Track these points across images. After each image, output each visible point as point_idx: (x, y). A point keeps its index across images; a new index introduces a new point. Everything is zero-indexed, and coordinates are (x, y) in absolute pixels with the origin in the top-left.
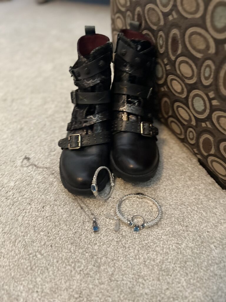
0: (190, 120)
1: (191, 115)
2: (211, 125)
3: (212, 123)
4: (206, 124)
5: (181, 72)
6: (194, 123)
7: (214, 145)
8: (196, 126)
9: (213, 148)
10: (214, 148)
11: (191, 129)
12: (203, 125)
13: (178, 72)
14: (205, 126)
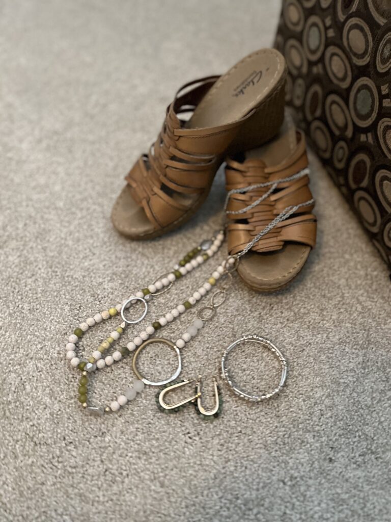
1: (349, 119)
2: (373, 138)
3: (376, 138)
4: (367, 137)
5: (348, 44)
6: (349, 133)
7: (369, 174)
8: (352, 139)
9: (367, 177)
10: (369, 177)
11: (342, 143)
12: (363, 138)
13: (345, 44)
14: (365, 139)
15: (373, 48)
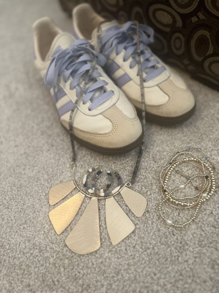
0: (175, 21)
2: (204, 14)
3: (207, 12)
4: (198, 17)
6: (180, 23)
8: (184, 26)
9: (211, 45)
11: (177, 35)
12: (194, 19)
14: (197, 19)
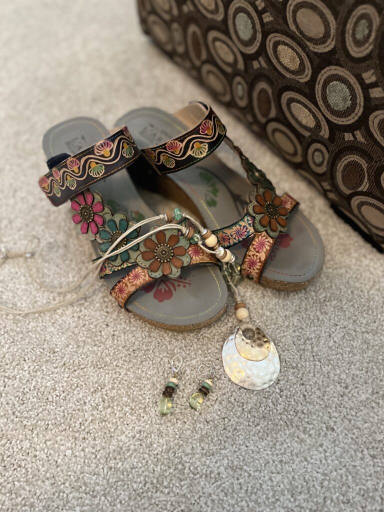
0: (318, 126)
1: (320, 117)
4: (354, 136)
5: (297, 27)
6: (325, 133)
8: (332, 138)
10: (368, 179)
11: (319, 146)
12: (348, 137)
13: (293, 27)
14: (352, 139)
15: (337, 28)
